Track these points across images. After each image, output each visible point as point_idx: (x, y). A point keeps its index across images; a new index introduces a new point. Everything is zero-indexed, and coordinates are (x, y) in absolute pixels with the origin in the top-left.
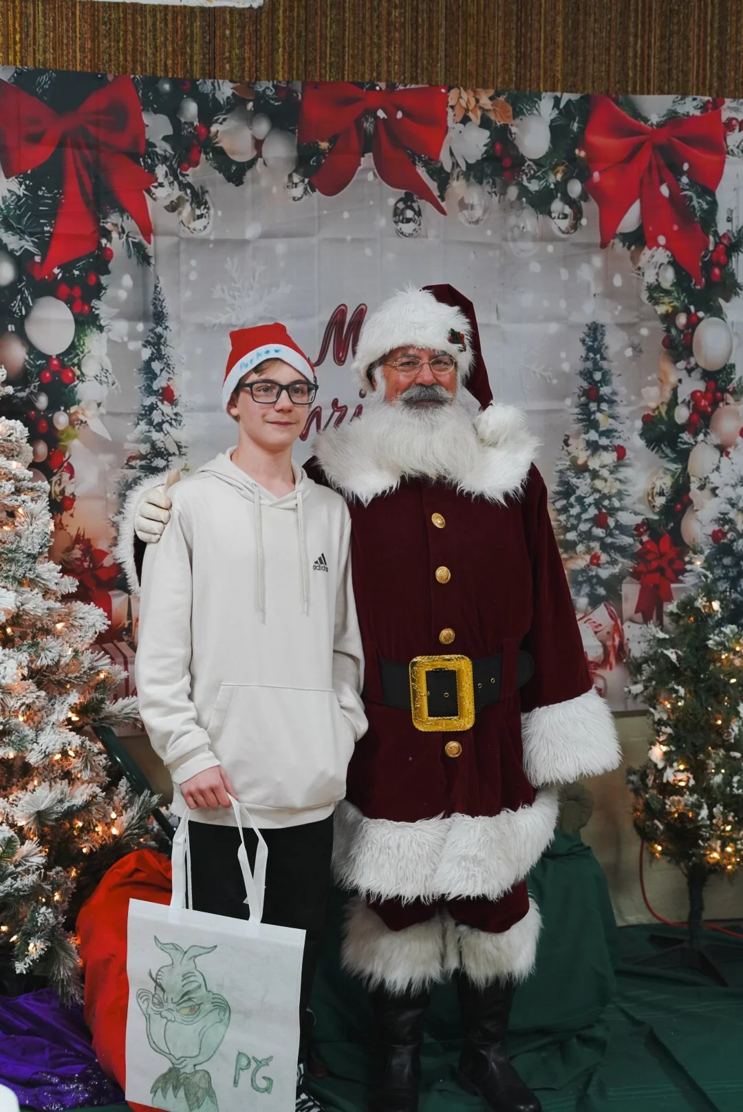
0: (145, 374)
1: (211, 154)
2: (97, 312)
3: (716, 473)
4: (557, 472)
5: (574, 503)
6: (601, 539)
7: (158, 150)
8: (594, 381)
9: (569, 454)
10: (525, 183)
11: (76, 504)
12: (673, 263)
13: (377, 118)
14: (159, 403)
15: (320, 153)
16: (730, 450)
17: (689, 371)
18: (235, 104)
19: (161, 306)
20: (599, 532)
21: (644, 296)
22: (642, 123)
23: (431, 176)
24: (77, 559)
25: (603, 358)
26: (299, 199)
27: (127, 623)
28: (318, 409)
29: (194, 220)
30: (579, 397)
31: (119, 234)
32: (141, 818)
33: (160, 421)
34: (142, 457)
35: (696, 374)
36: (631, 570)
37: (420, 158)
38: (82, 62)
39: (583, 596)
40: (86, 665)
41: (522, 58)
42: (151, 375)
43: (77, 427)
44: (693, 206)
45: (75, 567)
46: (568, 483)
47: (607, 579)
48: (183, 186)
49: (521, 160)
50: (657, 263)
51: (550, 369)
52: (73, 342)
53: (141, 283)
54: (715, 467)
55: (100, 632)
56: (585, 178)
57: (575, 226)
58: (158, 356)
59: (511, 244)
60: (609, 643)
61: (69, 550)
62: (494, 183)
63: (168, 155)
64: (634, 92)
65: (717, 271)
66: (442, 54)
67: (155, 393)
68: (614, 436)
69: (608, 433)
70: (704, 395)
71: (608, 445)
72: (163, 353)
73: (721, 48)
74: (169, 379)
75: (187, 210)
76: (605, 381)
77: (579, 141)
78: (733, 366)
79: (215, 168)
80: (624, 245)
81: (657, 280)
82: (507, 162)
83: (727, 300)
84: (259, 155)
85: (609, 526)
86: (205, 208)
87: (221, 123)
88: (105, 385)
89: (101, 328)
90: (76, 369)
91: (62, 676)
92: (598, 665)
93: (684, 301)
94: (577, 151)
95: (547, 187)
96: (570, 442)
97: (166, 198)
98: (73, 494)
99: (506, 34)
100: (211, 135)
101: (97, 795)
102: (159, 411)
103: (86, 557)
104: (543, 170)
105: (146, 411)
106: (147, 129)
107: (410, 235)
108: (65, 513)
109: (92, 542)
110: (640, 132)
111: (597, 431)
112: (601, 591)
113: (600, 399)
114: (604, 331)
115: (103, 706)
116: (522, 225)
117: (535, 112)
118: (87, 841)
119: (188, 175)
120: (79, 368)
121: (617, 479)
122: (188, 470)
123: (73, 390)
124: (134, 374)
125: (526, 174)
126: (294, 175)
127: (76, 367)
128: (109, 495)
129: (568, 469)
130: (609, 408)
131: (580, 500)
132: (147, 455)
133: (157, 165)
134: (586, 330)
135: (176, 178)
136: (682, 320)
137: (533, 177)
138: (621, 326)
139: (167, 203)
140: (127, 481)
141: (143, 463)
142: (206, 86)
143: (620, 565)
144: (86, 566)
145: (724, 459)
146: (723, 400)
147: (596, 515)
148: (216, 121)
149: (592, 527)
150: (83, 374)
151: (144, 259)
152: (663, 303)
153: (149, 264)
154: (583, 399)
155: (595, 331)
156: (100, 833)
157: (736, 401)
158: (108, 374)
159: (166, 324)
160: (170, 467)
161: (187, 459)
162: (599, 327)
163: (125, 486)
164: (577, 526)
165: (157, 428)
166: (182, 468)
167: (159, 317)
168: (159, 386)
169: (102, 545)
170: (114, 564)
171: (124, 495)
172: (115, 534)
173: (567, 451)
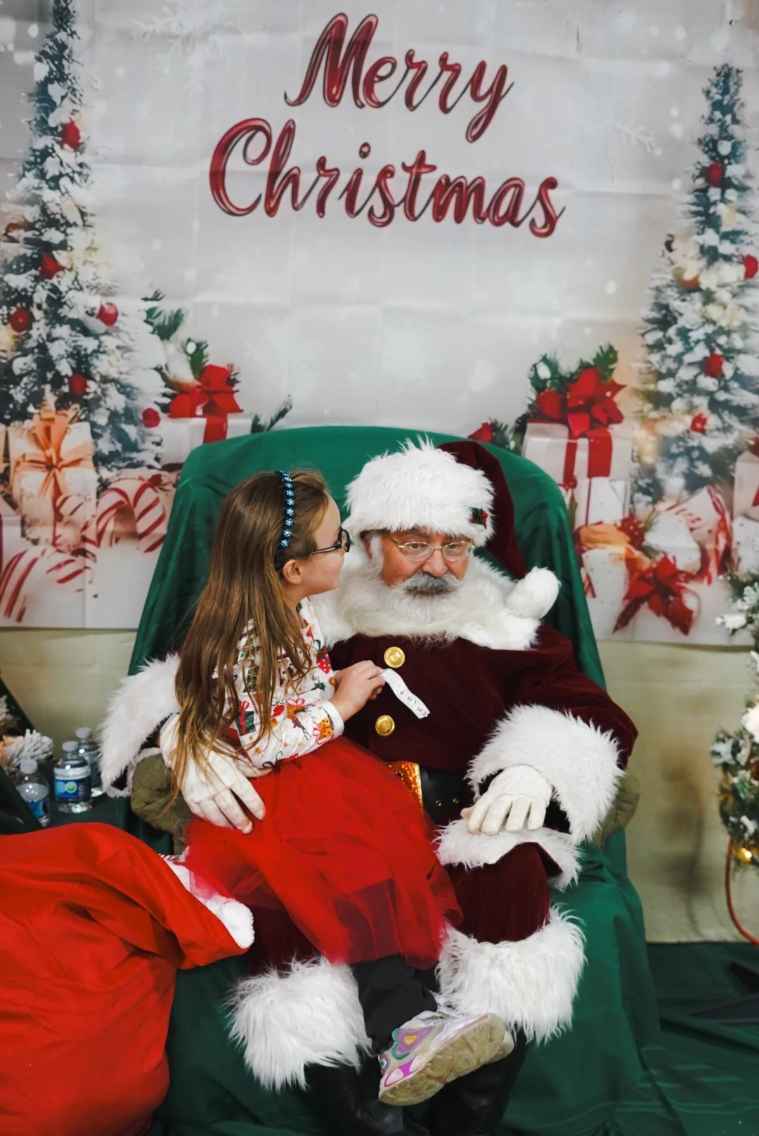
0: (38, 101)
4: (653, 289)
5: (674, 337)
6: (710, 394)
8: (718, 154)
9: (672, 263)
14: (57, 147)
19: (66, 1)
20: (708, 383)
25: (735, 121)
27: (3, 467)
28: (295, 171)
30: (695, 178)
33: (57, 173)
34: (29, 226)
36: (752, 443)
39: (677, 475)
42: (48, 105)
46: (666, 307)
47: (715, 454)
51: (653, 133)
58: (59, 76)
60: (710, 546)
67: (52, 131)
68: (742, 241)
69: (732, 236)
71: (733, 255)
72: (66, 72)
74: (74, 112)
76: (734, 156)
85: (723, 375)
92: (689, 577)
96: (674, 246)
102: (57, 158)
105: (36, 157)
111: (717, 232)
112: (705, 470)
113: (725, 184)
114: (740, 79)
121: (742, 306)
122: (96, 249)
124: (22, 101)
129: (669, 286)
130: (740, 197)
131: (684, 334)
132: (35, 222)
134: (713, 75)
140: (6, 261)
141: (30, 234)
143: (736, 434)
147: (705, 358)
149: (698, 374)
154: (700, 182)
155: (726, 77)
159: (73, 29)
160: (70, 243)
161: (94, 234)
162: (734, 73)
163: (3, 267)
164: (676, 373)
165: (52, 184)
166: (88, 245)
167: (62, 17)
168: (58, 122)
171: (2, 281)
173: (669, 259)
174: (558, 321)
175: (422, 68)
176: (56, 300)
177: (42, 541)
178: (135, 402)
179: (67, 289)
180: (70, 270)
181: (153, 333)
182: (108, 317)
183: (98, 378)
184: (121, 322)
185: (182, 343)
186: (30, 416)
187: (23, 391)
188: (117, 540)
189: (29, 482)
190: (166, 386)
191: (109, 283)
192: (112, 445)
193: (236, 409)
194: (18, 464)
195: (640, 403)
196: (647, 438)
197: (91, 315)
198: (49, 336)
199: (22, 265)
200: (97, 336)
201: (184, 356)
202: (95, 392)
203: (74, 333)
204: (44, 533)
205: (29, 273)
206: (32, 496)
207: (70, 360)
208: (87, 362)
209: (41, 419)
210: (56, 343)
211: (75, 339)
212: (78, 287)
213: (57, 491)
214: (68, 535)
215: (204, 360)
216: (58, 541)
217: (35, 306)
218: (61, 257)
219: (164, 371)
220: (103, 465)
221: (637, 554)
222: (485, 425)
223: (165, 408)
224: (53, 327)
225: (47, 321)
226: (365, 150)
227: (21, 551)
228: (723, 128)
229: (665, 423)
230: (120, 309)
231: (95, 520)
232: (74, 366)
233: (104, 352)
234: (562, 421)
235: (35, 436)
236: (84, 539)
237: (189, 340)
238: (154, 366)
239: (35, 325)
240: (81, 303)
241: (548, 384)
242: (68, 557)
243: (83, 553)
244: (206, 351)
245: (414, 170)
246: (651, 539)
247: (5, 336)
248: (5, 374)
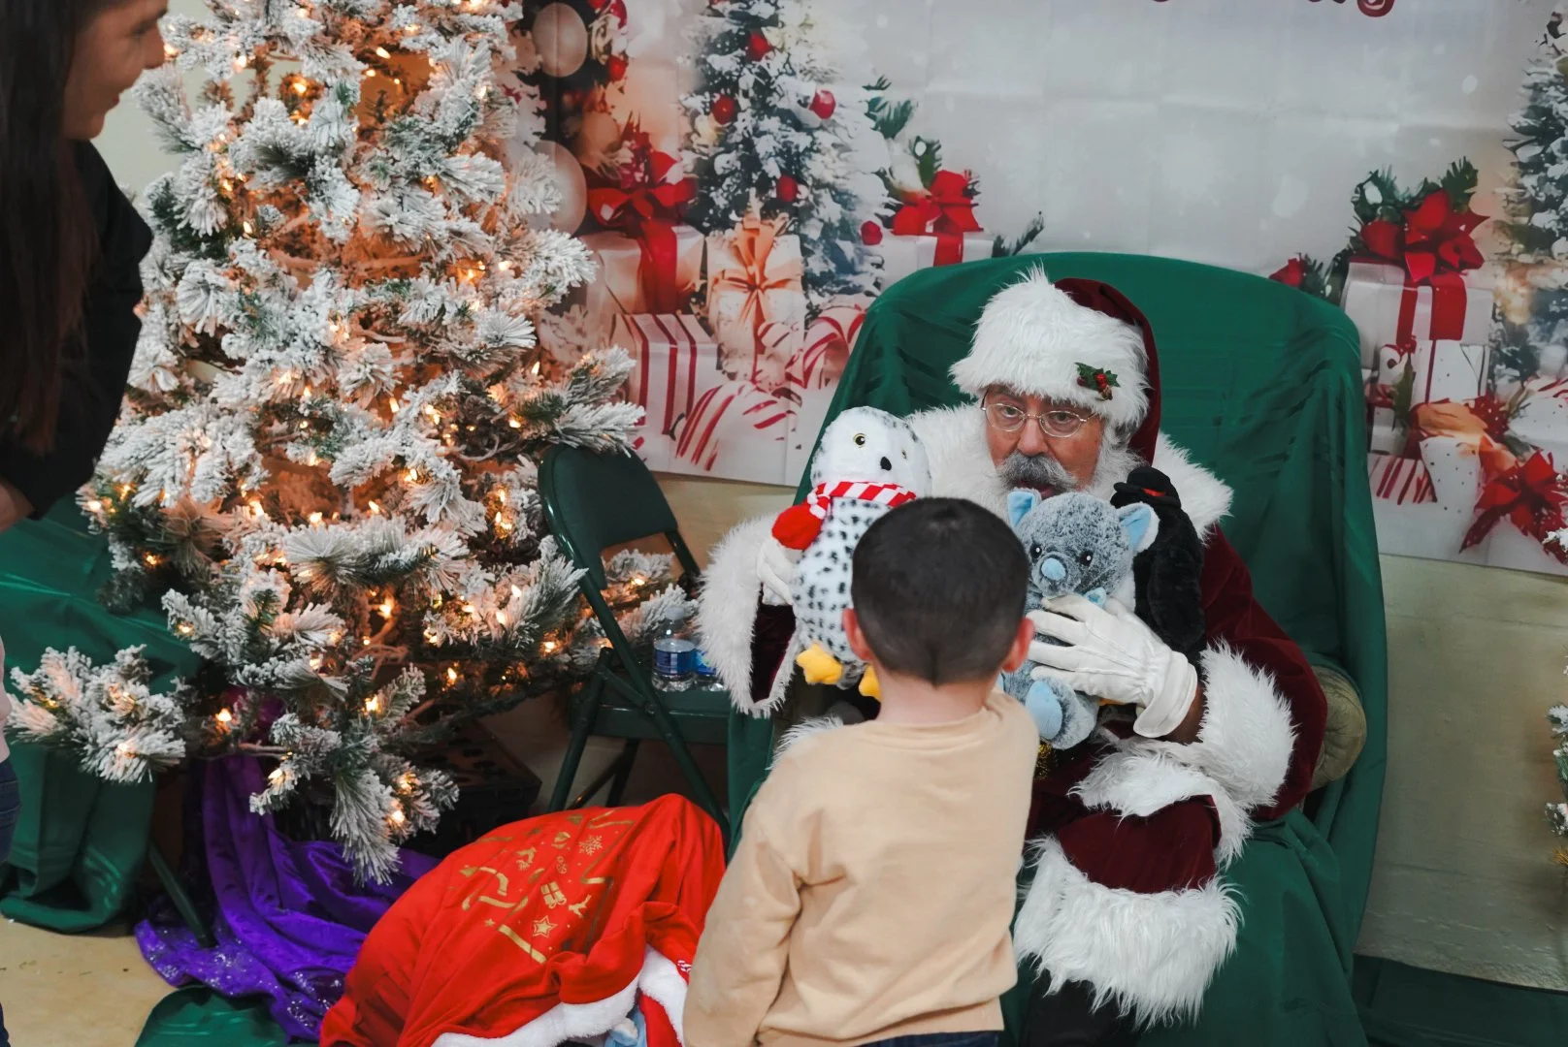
4: (1529, 88)
5: (1557, 154)
9: (1559, 53)
11: (629, 70)
24: (625, 165)
27: (698, 284)
39: (1557, 343)
45: (620, 177)
46: (1548, 112)
61: (614, 148)
91: (452, 347)
96: (1561, 29)
98: (624, 53)
103: (638, 164)
108: (610, 85)
109: (651, 140)
122: (811, 26)
128: (680, 60)
129: (1551, 84)
140: (709, 38)
144: (639, 180)
156: (476, 618)
160: (781, 18)
161: (810, 7)
163: (706, 45)
164: (1561, 202)
166: (802, 21)
169: (667, 145)
170: (685, 180)
171: (705, 62)
172: (689, 129)
173: (1553, 46)
174: (1393, 128)
176: (765, 87)
177: (740, 376)
178: (854, 213)
179: (777, 73)
180: (781, 50)
181: (875, 129)
182: (824, 108)
183: (810, 182)
184: (838, 114)
185: (910, 142)
186: (731, 225)
187: (725, 195)
188: (827, 381)
189: (728, 304)
190: (889, 196)
191: (826, 68)
192: (823, 265)
193: (975, 228)
194: (716, 281)
195: (1508, 242)
196: (1515, 291)
197: (804, 105)
198: (755, 129)
199: (727, 44)
200: (810, 132)
201: (912, 158)
202: (807, 199)
203: (784, 127)
204: (742, 366)
205: (735, 53)
206: (730, 320)
207: (779, 158)
208: (798, 161)
209: (744, 229)
210: (764, 138)
211: (785, 133)
212: (790, 71)
213: (760, 317)
214: (771, 371)
215: (936, 164)
216: (758, 378)
217: (741, 92)
218: (771, 35)
219: (888, 176)
220: (814, 288)
221: (1496, 446)
222: (1292, 262)
223: (888, 222)
224: (761, 120)
225: (754, 112)
227: (715, 385)
229: (1542, 270)
230: (838, 99)
231: (802, 354)
232: (783, 166)
233: (818, 151)
234: (1397, 262)
235: (736, 247)
236: (789, 377)
237: (918, 139)
238: (876, 170)
239: (740, 116)
240: (793, 91)
241: (1379, 212)
242: (769, 397)
243: (787, 394)
244: (938, 154)
246: (1517, 428)
247: (707, 126)
248: (706, 174)
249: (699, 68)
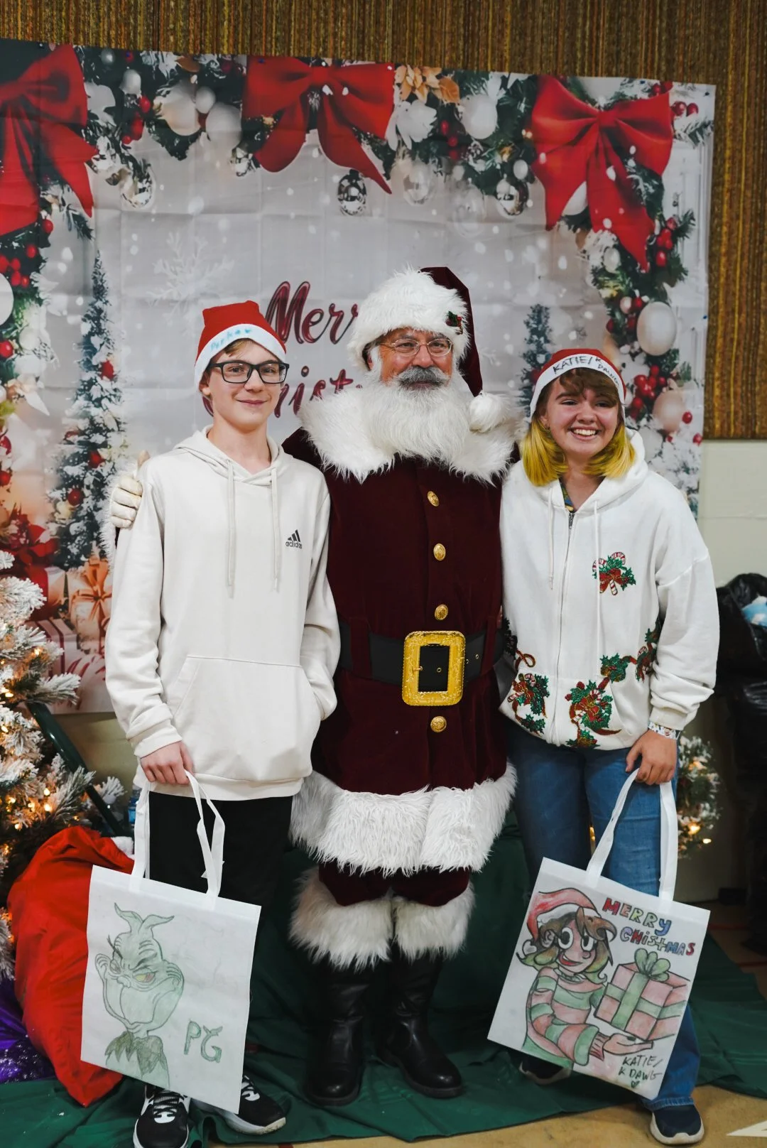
0: (84, 348)
1: (154, 127)
2: (36, 285)
3: (658, 458)
7: (100, 122)
8: (537, 363)
10: (471, 163)
11: (12, 479)
12: (619, 247)
13: (322, 94)
14: (98, 379)
15: (263, 128)
16: (671, 435)
17: (633, 355)
18: (179, 77)
19: (101, 280)
21: (589, 279)
22: (590, 105)
23: (377, 154)
24: (13, 535)
25: (547, 341)
26: (243, 174)
27: (63, 600)
29: (136, 194)
30: (523, 379)
31: (60, 206)
32: (74, 795)
33: (99, 396)
34: (81, 433)
35: (640, 359)
37: (366, 136)
38: (24, 30)
40: (21, 640)
41: (470, 37)
42: (91, 350)
43: (14, 401)
44: (640, 190)
45: (11, 542)
48: (125, 159)
49: (468, 139)
50: (602, 246)
51: (494, 351)
52: (11, 316)
53: (82, 256)
54: (657, 452)
55: (35, 609)
56: (531, 160)
57: (521, 208)
58: (98, 331)
59: (456, 225)
61: (5, 525)
62: (440, 163)
63: (110, 127)
64: (582, 74)
65: (662, 256)
66: (389, 31)
67: (95, 368)
70: (647, 380)
72: (103, 328)
73: (670, 30)
74: (109, 354)
75: (128, 183)
77: (526, 121)
78: (676, 352)
79: (158, 141)
80: (570, 228)
81: (602, 264)
82: (454, 142)
83: (672, 285)
84: (203, 129)
86: (147, 181)
87: (164, 96)
88: (43, 359)
89: (40, 302)
90: (14, 343)
93: (628, 285)
94: (524, 132)
95: (493, 168)
97: (107, 171)
98: (9, 469)
99: (455, 12)
100: (154, 108)
101: (30, 771)
102: (99, 386)
103: (22, 533)
104: (490, 150)
105: (85, 386)
106: (88, 100)
107: (355, 213)
109: (29, 519)
110: (588, 114)
114: (548, 314)
115: (38, 682)
116: (467, 206)
117: (482, 91)
118: (19, 817)
119: (130, 148)
120: (18, 342)
122: (126, 446)
123: (11, 364)
124: (74, 349)
125: (473, 154)
126: (238, 150)
127: (14, 341)
128: (46, 470)
132: (86, 430)
133: (98, 137)
134: (530, 312)
135: (118, 150)
136: (626, 304)
137: (479, 157)
138: (566, 309)
139: (109, 175)
140: (65, 457)
141: (82, 438)
142: (150, 58)
144: (22, 542)
145: (667, 444)
146: (666, 385)
148: (159, 94)
150: (21, 348)
151: (85, 232)
152: (608, 287)
153: (90, 237)
154: (526, 382)
155: (539, 313)
156: (33, 810)
157: (680, 386)
158: (46, 348)
159: (107, 299)
160: (109, 443)
161: (126, 436)
162: (544, 310)
163: (62, 461)
165: (96, 404)
166: (122, 442)
167: (99, 291)
168: (98, 361)
169: (38, 521)
170: (51, 540)
171: (62, 470)
172: (53, 510)
175: (340, 315)
176: (100, 482)
177: (92, 651)
179: (107, 474)
180: (109, 461)
186: (82, 563)
187: (77, 546)
189: (82, 610)
194: (74, 597)
198: (95, 507)
199: (76, 459)
204: (92, 645)
205: (81, 464)
206: (84, 620)
209: (90, 565)
210: (100, 512)
212: (114, 473)
213: (102, 616)
217: (85, 487)
218: (103, 453)
224: (98, 501)
225: (94, 497)
226: (305, 371)
227: (78, 659)
228: (539, 345)
235: (85, 577)
239: (85, 500)
245: (339, 383)
247: (65, 508)
248: (65, 535)
249: (59, 475)
